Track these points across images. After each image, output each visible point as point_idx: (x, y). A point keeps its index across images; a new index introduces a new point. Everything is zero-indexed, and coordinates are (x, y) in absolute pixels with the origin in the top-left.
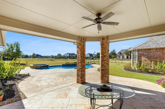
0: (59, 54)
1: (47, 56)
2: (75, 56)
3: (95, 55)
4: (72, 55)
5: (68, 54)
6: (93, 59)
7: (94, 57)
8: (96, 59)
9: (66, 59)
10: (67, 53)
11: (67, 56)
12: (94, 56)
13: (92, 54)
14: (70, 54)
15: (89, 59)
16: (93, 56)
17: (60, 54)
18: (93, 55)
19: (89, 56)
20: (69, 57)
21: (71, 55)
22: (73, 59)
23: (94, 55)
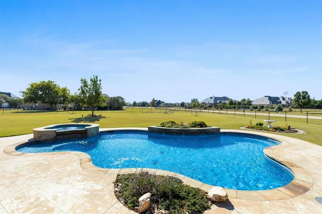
0: (194, 100)
1: (175, 103)
2: (227, 102)
3: (287, 100)
4: (222, 100)
5: (211, 98)
6: (280, 110)
7: (284, 106)
8: (291, 111)
9: (206, 108)
10: (209, 97)
11: (210, 104)
12: (284, 103)
13: (278, 98)
14: (216, 99)
15: (267, 110)
16: (280, 102)
17: (197, 100)
18: (281, 99)
19: (267, 102)
20: (215, 104)
21: (218, 101)
22: (221, 109)
23: (284, 99)
